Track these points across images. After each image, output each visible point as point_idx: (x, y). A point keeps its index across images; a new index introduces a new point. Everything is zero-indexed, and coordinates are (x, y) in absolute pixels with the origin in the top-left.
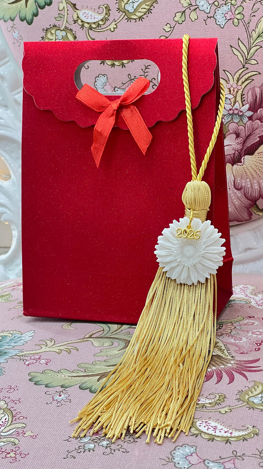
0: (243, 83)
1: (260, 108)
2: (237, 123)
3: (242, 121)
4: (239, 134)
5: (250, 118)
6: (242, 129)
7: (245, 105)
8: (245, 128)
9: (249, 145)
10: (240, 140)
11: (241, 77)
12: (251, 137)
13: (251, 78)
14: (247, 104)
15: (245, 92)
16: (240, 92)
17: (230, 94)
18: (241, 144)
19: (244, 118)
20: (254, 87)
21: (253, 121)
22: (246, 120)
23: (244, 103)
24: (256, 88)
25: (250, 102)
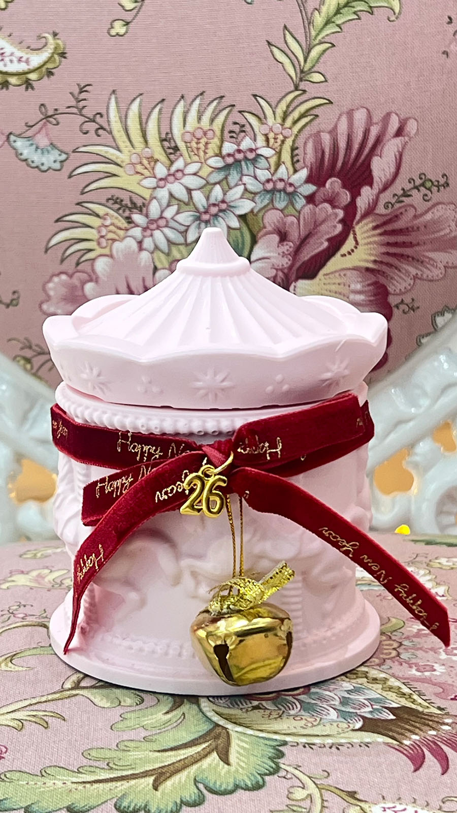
0: (295, 122)
1: (330, 176)
2: (282, 211)
3: (293, 205)
4: (285, 233)
5: (310, 199)
6: (292, 223)
7: (299, 170)
8: (299, 220)
9: (306, 259)
10: (288, 247)
11: (291, 109)
12: (312, 241)
13: (312, 112)
14: (304, 168)
15: (300, 143)
16: (289, 142)
17: (268, 146)
18: (289, 256)
19: (297, 197)
20: (319, 132)
21: (315, 205)
22: (300, 202)
23: (297, 166)
24: (322, 133)
25: (309, 165)
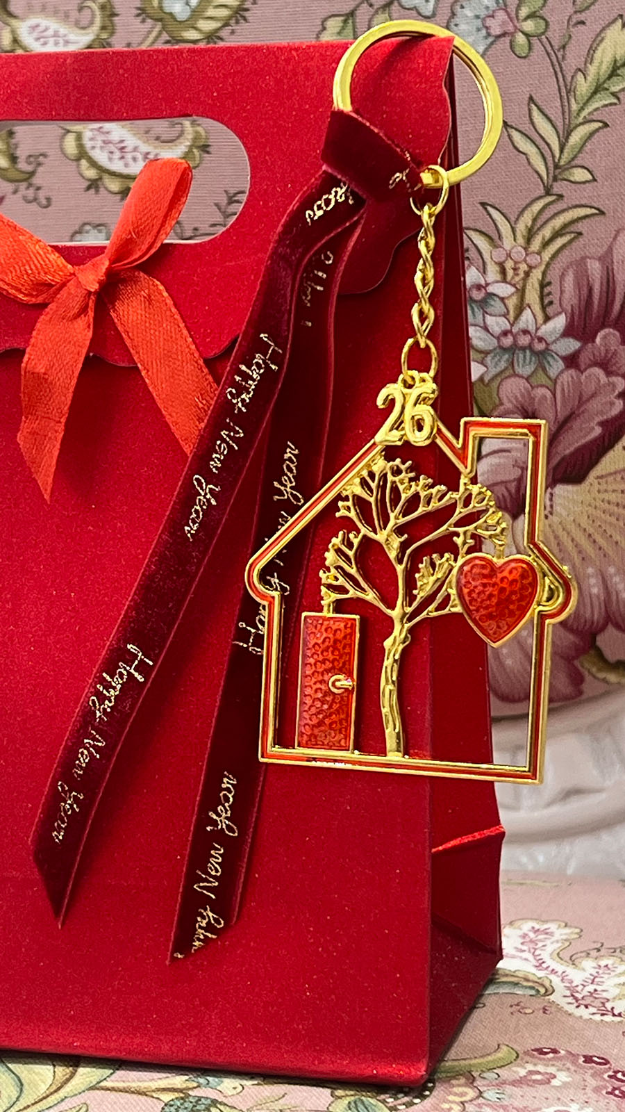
0: (546, 244)
1: (603, 326)
2: (527, 379)
3: (544, 370)
4: (533, 413)
5: (571, 361)
6: (544, 397)
7: (554, 317)
8: (554, 394)
9: (567, 452)
11: (539, 223)
12: (576, 424)
13: (572, 228)
14: (560, 313)
15: (553, 275)
16: (537, 275)
17: (504, 280)
19: (550, 359)
20: (584, 258)
21: (580, 370)
22: (556, 366)
23: (550, 310)
24: (588, 260)
25: (569, 309)
